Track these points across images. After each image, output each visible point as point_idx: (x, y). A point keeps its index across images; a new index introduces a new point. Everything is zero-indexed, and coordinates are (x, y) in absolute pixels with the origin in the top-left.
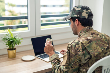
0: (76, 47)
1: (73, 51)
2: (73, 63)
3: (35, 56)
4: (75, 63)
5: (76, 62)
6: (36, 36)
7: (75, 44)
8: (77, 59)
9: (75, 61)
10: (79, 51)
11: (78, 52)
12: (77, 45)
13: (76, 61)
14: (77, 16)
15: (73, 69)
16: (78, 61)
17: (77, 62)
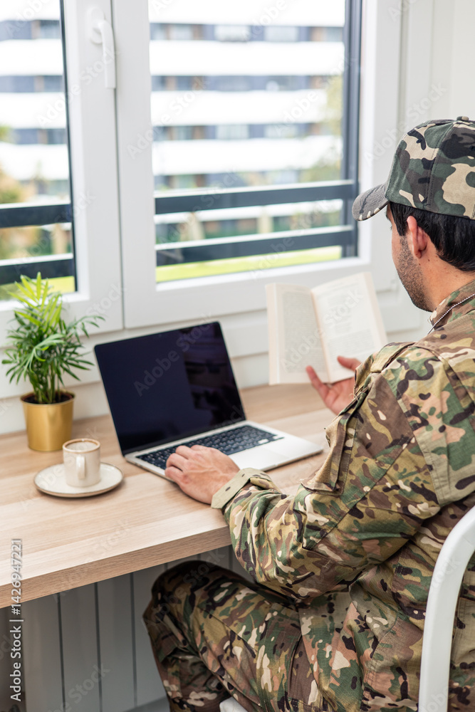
0: (406, 393)
1: (383, 417)
2: (367, 489)
3: (124, 454)
4: (379, 488)
5: (387, 489)
6: (124, 329)
7: (402, 376)
8: (396, 467)
9: (381, 480)
10: (418, 420)
11: (416, 426)
12: (412, 383)
13: (392, 479)
14: (416, 199)
15: (360, 521)
16: (400, 483)
17: (397, 487)
